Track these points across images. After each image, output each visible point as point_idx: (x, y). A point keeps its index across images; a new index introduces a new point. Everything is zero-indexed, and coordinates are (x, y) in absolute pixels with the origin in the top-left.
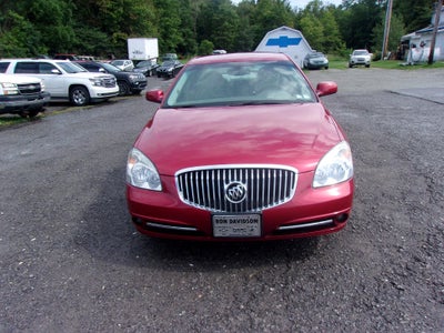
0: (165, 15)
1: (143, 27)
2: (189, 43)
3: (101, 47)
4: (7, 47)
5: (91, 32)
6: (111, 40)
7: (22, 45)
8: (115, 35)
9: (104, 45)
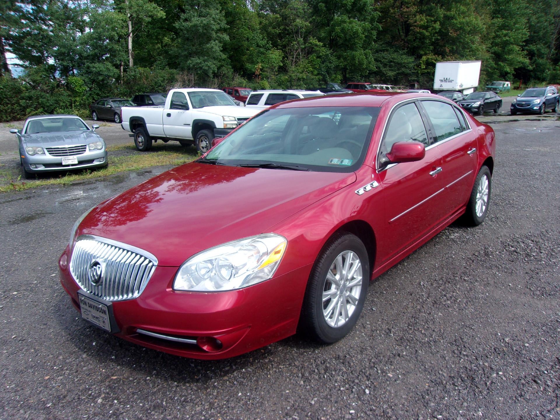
0: (503, 27)
1: (465, 46)
2: (538, 65)
3: (403, 73)
4: (300, 76)
5: (395, 55)
6: (419, 66)
7: (316, 72)
8: (424, 58)
9: (408, 71)
